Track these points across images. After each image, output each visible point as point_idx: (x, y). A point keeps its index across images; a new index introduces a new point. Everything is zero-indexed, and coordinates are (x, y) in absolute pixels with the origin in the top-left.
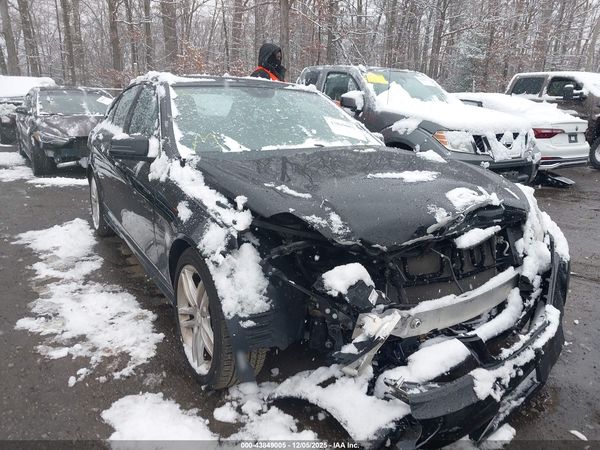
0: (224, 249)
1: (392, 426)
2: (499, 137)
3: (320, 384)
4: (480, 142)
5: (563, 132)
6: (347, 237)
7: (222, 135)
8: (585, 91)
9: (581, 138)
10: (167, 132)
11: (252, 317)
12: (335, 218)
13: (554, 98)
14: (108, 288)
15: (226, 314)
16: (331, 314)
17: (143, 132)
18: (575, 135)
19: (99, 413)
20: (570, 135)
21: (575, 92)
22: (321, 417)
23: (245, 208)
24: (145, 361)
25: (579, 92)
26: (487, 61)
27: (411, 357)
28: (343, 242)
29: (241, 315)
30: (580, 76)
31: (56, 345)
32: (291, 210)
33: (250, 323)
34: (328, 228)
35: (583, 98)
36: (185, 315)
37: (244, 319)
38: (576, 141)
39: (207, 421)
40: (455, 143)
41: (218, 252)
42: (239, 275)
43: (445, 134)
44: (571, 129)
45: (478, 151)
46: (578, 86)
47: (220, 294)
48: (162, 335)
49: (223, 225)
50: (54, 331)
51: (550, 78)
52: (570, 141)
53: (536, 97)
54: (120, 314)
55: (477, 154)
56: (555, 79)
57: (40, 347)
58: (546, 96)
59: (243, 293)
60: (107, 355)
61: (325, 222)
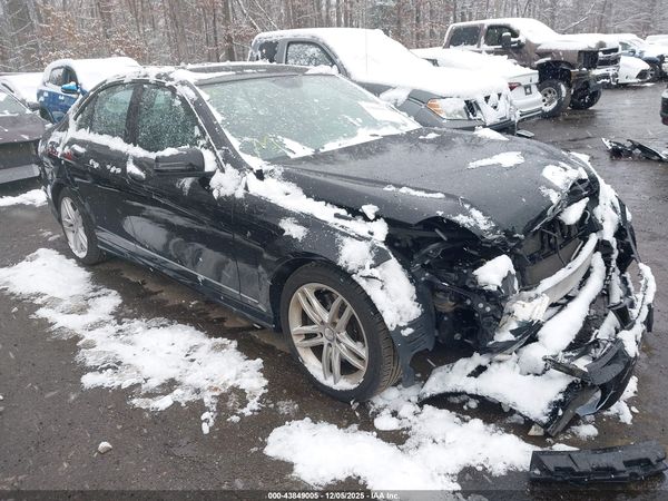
0: (373, 262)
1: (561, 397)
2: (487, 98)
3: (469, 375)
4: (471, 107)
5: (520, 85)
6: (494, 231)
7: (279, 137)
8: (522, 38)
9: (534, 89)
10: (220, 141)
11: (411, 325)
12: (476, 214)
13: (492, 48)
14: (153, 322)
15: (389, 326)
16: (484, 308)
17: (191, 144)
18: (529, 87)
19: (261, 452)
20: (526, 87)
21: (513, 40)
22: (473, 404)
23: (377, 217)
24: (263, 391)
25: (516, 39)
26: (399, 8)
27: (539, 333)
28: (491, 237)
29: (401, 324)
30: (515, 23)
31: (151, 395)
32: (440, 213)
33: (409, 331)
34: (476, 227)
35: (521, 46)
36: (299, 335)
37: (404, 328)
38: (531, 93)
39: (375, 433)
40: (450, 111)
41: (367, 267)
42: (391, 285)
43: (438, 102)
44: (525, 82)
45: (471, 116)
46: (515, 34)
47: (379, 307)
48: (259, 361)
49: (361, 238)
50: (135, 381)
51: (486, 27)
52: (527, 94)
53: (475, 47)
54: (194, 348)
55: (470, 119)
56: (491, 27)
57: (134, 401)
58: (485, 47)
59: (399, 302)
60: (217, 394)
61: (472, 220)
